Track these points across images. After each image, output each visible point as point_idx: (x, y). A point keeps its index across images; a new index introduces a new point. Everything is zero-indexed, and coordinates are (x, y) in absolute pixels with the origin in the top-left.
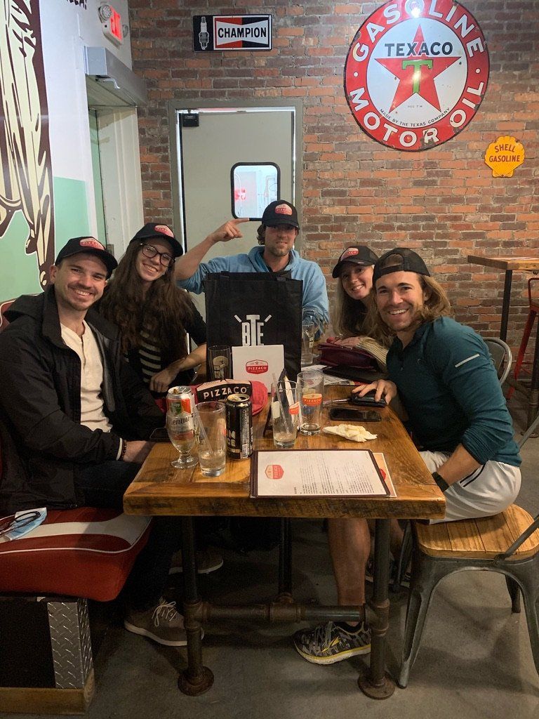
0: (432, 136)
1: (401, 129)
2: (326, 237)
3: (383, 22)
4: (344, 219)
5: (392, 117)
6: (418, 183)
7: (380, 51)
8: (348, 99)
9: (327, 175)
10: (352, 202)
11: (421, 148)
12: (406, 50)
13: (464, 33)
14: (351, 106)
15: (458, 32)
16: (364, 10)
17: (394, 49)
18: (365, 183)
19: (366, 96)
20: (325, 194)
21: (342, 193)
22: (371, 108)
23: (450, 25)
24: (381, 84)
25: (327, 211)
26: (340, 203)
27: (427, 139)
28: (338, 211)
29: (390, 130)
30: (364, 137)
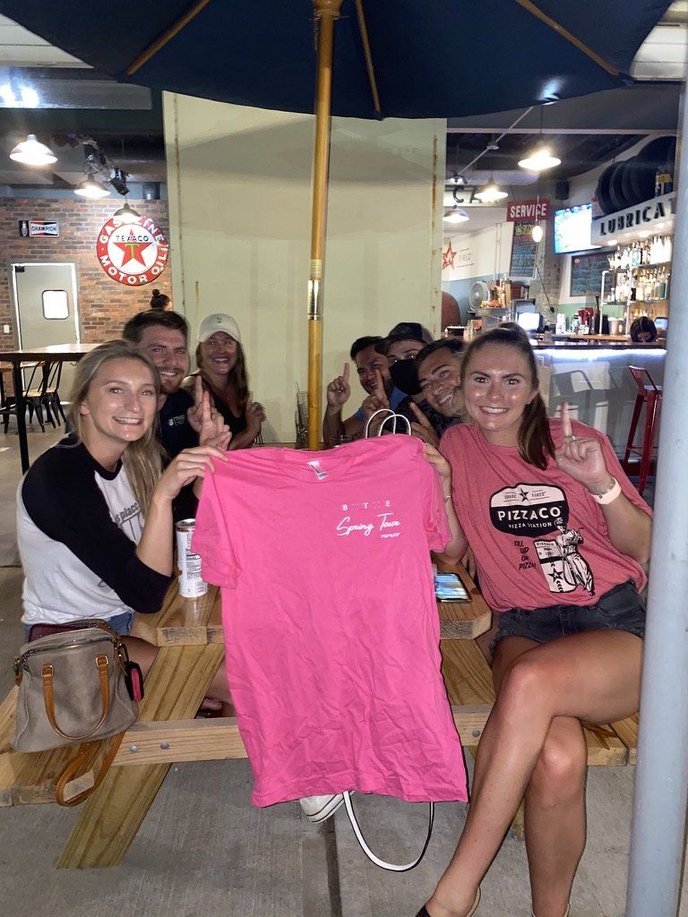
0: (144, 279)
1: (128, 275)
2: (96, 328)
3: (113, 226)
4: (104, 319)
5: (122, 269)
6: (139, 301)
7: (113, 239)
8: (100, 260)
9: (92, 297)
10: (107, 310)
11: (139, 284)
12: (126, 239)
13: (153, 232)
14: (102, 264)
15: (150, 231)
16: (103, 221)
17: (120, 238)
18: (112, 301)
19: (108, 259)
20: (93, 306)
21: (101, 306)
22: (111, 265)
23: (146, 228)
24: (116, 255)
25: (94, 315)
26: (101, 311)
27: (141, 280)
28: (100, 315)
29: (122, 275)
30: (110, 279)
